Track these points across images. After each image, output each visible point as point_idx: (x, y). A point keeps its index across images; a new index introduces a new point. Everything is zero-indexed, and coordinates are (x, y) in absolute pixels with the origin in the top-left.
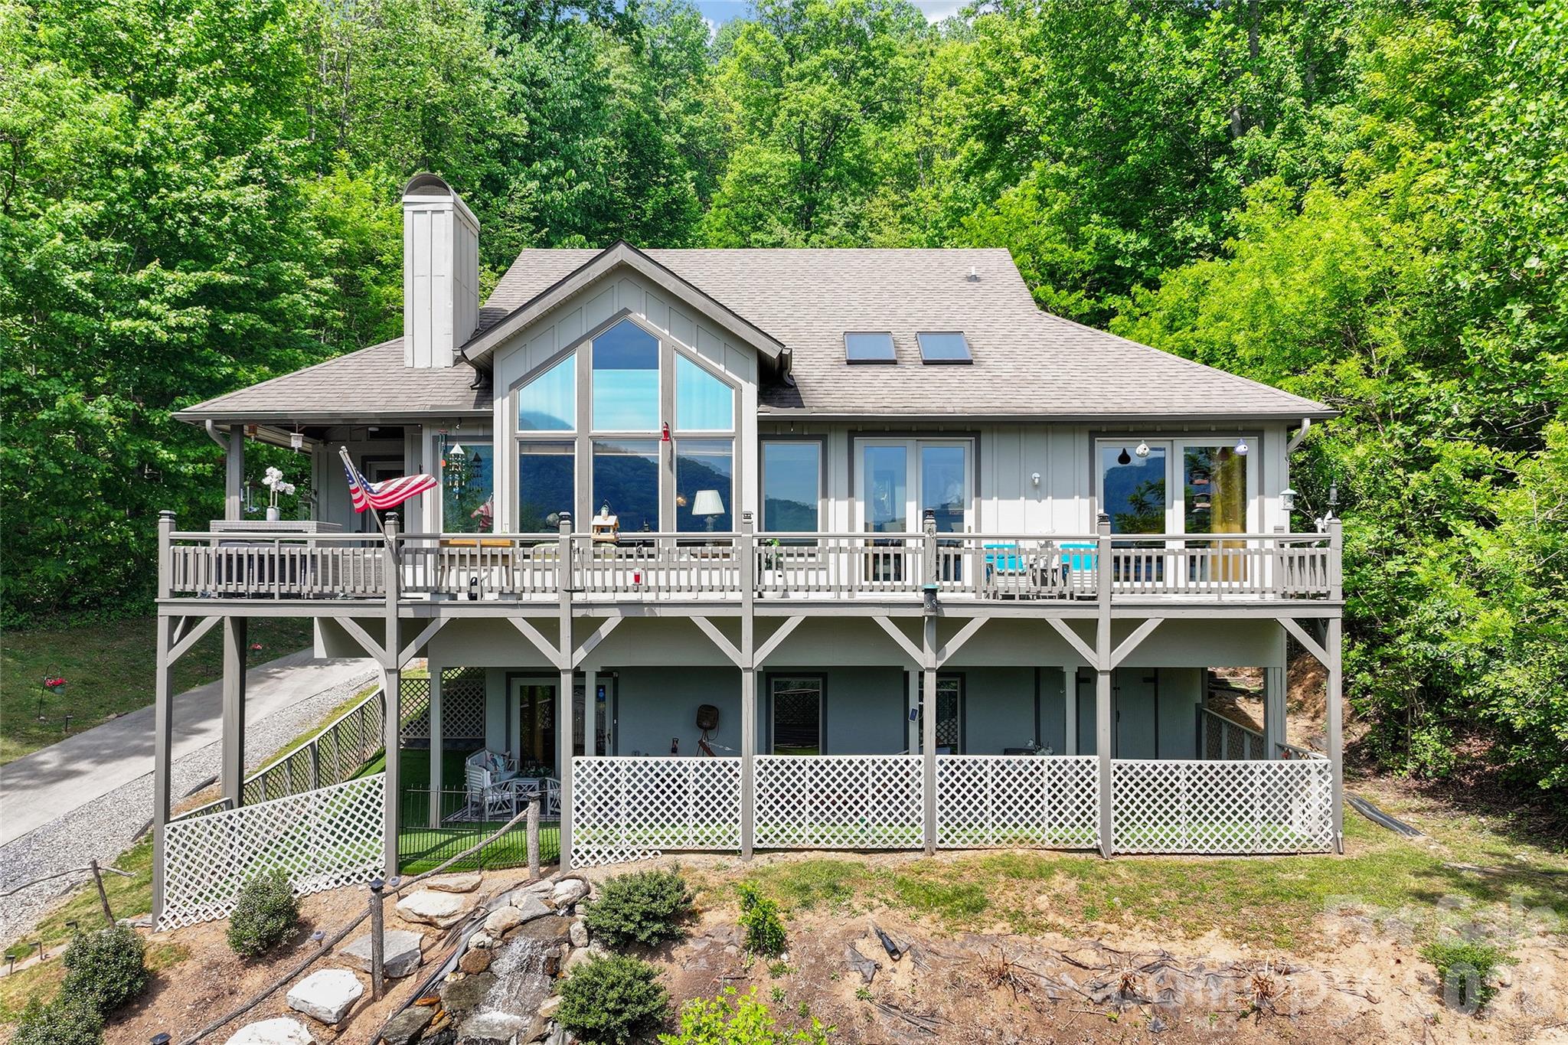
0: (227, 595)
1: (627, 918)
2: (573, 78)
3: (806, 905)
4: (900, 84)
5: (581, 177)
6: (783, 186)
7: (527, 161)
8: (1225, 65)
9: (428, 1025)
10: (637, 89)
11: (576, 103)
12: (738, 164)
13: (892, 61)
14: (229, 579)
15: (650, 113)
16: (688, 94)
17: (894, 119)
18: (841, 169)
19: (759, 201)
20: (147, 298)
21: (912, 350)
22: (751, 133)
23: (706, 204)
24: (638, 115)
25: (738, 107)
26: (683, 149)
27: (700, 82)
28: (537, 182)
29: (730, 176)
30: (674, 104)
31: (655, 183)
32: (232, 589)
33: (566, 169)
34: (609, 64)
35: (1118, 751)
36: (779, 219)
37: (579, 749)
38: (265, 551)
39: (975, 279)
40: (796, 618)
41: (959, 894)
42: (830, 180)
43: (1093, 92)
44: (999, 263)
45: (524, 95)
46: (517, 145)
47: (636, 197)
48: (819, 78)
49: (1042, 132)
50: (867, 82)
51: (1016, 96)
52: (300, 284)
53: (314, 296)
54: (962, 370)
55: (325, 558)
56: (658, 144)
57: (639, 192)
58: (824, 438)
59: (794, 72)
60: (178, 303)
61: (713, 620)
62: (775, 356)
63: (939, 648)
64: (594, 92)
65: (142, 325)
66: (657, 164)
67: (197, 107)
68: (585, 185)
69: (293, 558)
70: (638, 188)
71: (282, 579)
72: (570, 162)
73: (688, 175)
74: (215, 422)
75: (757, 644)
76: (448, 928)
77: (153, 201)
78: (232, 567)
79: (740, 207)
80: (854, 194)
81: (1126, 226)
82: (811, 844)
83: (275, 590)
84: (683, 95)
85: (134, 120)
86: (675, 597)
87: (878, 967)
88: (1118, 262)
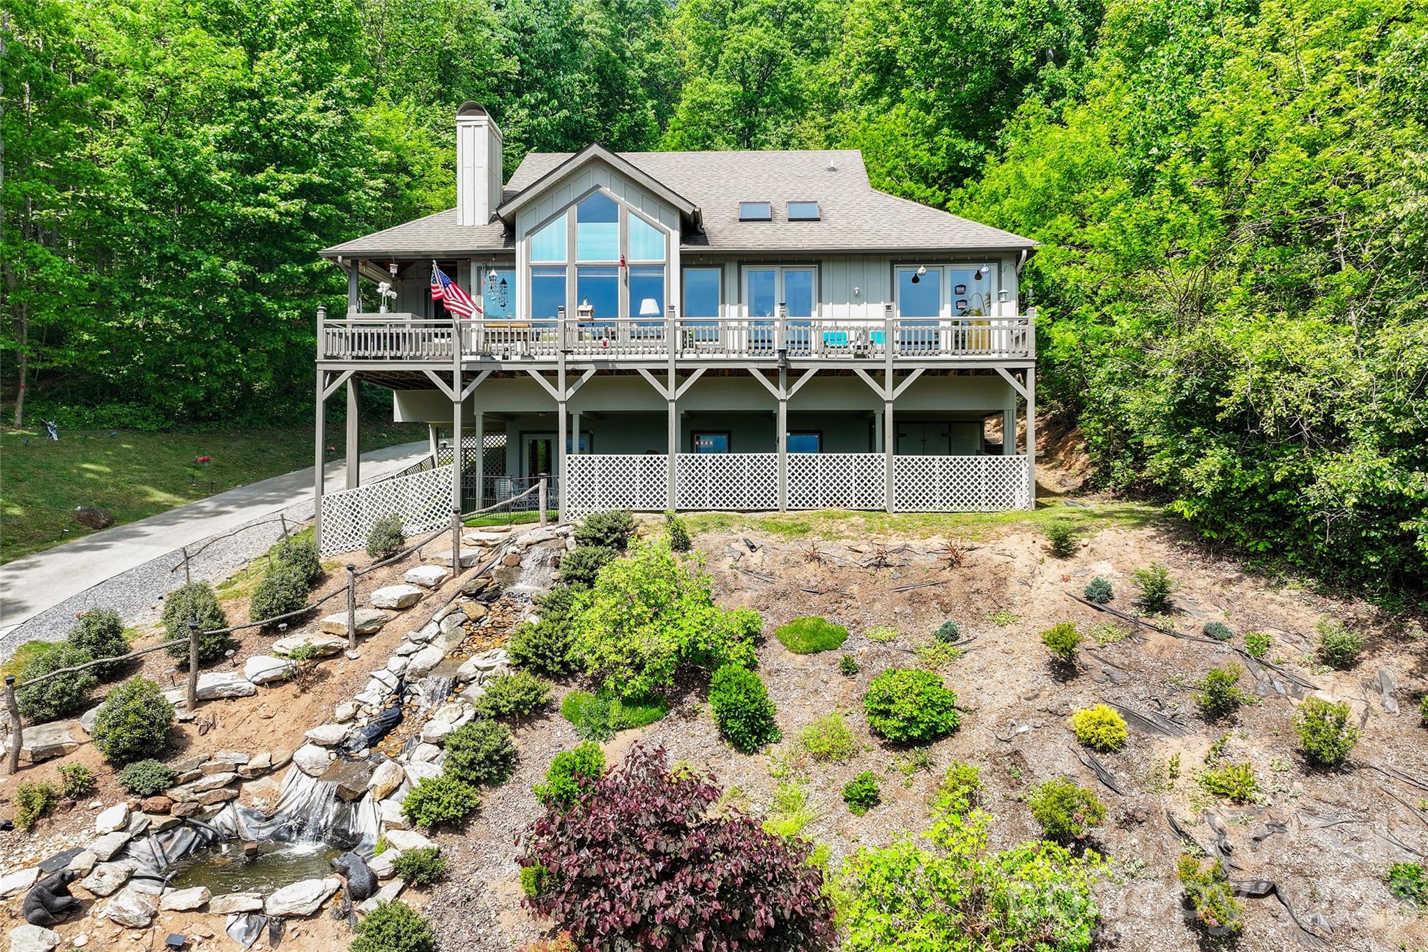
0: (358, 358)
1: (599, 530)
2: (555, 26)
3: (704, 530)
4: (824, 25)
5: (562, 106)
6: (728, 112)
7: (519, 93)
8: (1031, 17)
9: (486, 586)
10: (606, 32)
11: (558, 46)
12: (690, 94)
13: (817, 7)
14: (360, 348)
15: (617, 52)
16: (650, 35)
17: (818, 55)
18: (776, 97)
19: (708, 124)
20: (265, 192)
21: (783, 213)
22: (701, 67)
23: (663, 127)
24: (607, 54)
25: (691, 46)
26: (645, 82)
27: (659, 24)
28: (527, 111)
29: (683, 104)
30: (638, 44)
31: (621, 110)
32: (361, 354)
33: (549, 100)
34: (583, 12)
35: (897, 451)
36: (724, 139)
37: (569, 451)
38: (381, 330)
39: (834, 169)
40: (701, 370)
41: (795, 526)
42: (767, 106)
43: (942, 37)
44: (851, 160)
45: (515, 40)
46: (510, 80)
47: (605, 122)
48: (757, 22)
49: (908, 67)
50: (797, 25)
51: (897, 39)
52: (360, 184)
53: (372, 193)
54: (813, 224)
55: (417, 335)
56: (624, 78)
57: (607, 117)
58: (722, 266)
59: (736, 17)
60: (285, 197)
61: (651, 371)
62: (690, 213)
63: (788, 387)
64: (571, 36)
65: (261, 211)
66: (622, 95)
67: (291, 56)
68: (565, 113)
69: (398, 335)
70: (607, 114)
71: (392, 348)
72: (552, 93)
73: (649, 104)
74: (344, 258)
75: (678, 386)
76: (494, 546)
77: (262, 122)
78: (361, 341)
79: (691, 129)
80: (788, 117)
81: (968, 138)
82: (710, 506)
83: (387, 354)
84: (645, 36)
85: (251, 67)
86: (629, 357)
87: (742, 554)
88: (961, 164)
